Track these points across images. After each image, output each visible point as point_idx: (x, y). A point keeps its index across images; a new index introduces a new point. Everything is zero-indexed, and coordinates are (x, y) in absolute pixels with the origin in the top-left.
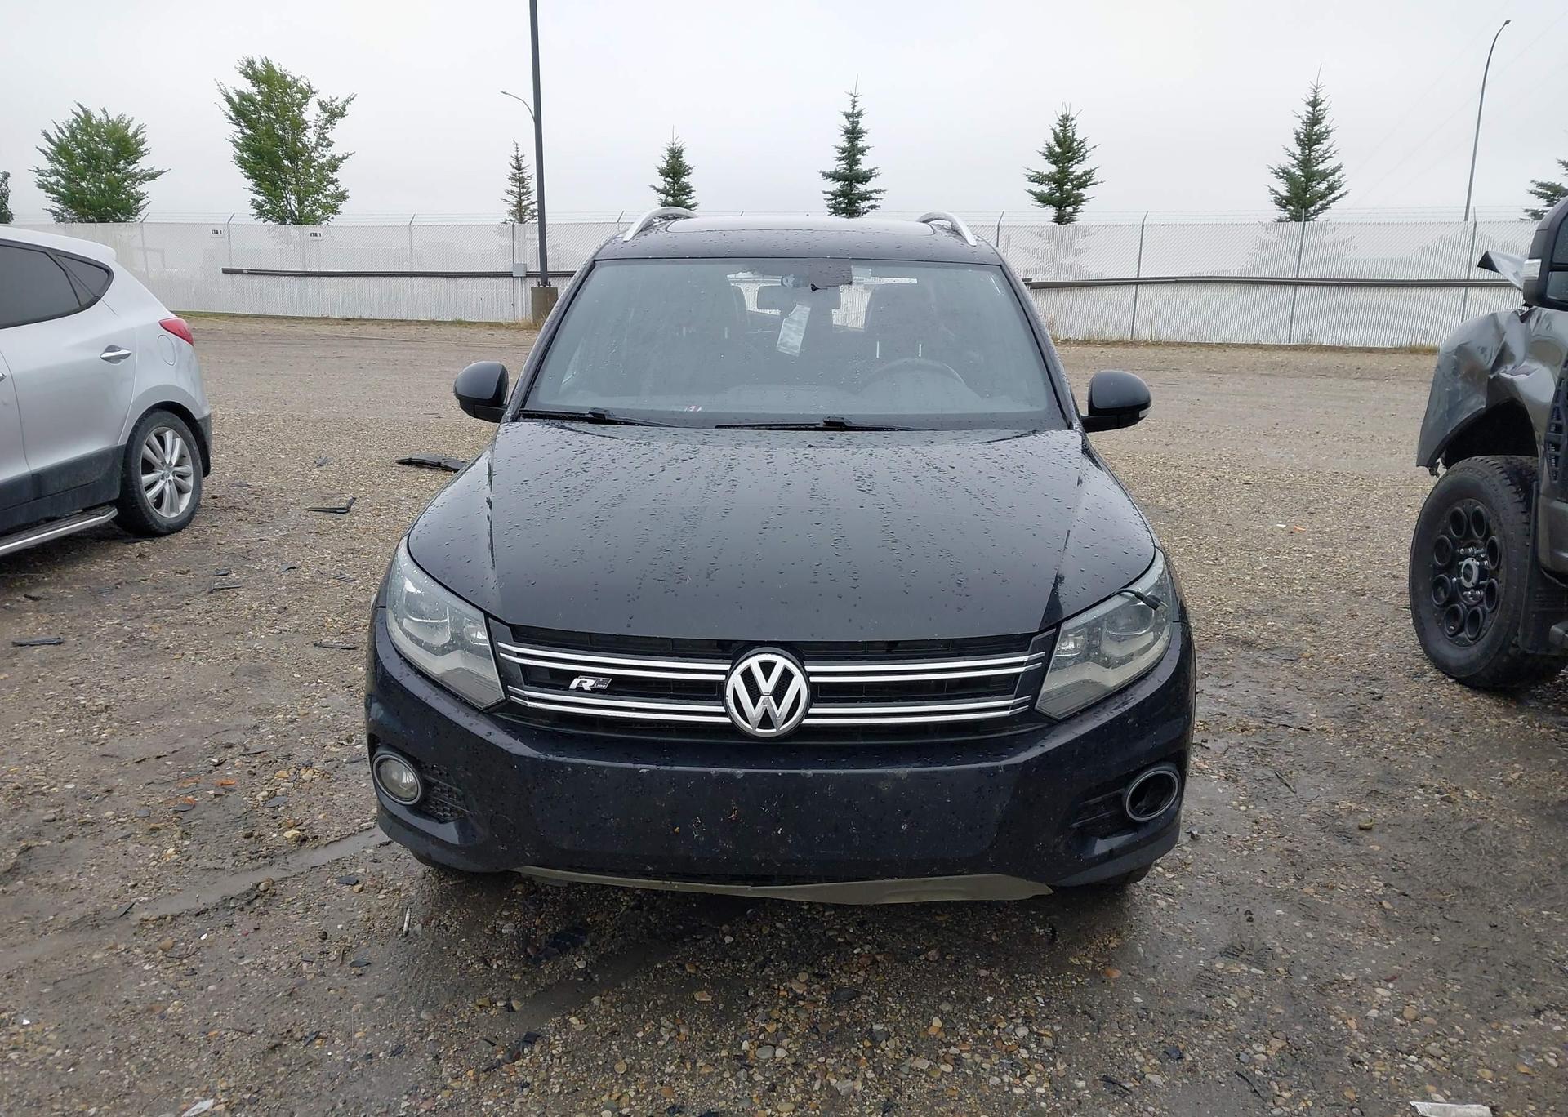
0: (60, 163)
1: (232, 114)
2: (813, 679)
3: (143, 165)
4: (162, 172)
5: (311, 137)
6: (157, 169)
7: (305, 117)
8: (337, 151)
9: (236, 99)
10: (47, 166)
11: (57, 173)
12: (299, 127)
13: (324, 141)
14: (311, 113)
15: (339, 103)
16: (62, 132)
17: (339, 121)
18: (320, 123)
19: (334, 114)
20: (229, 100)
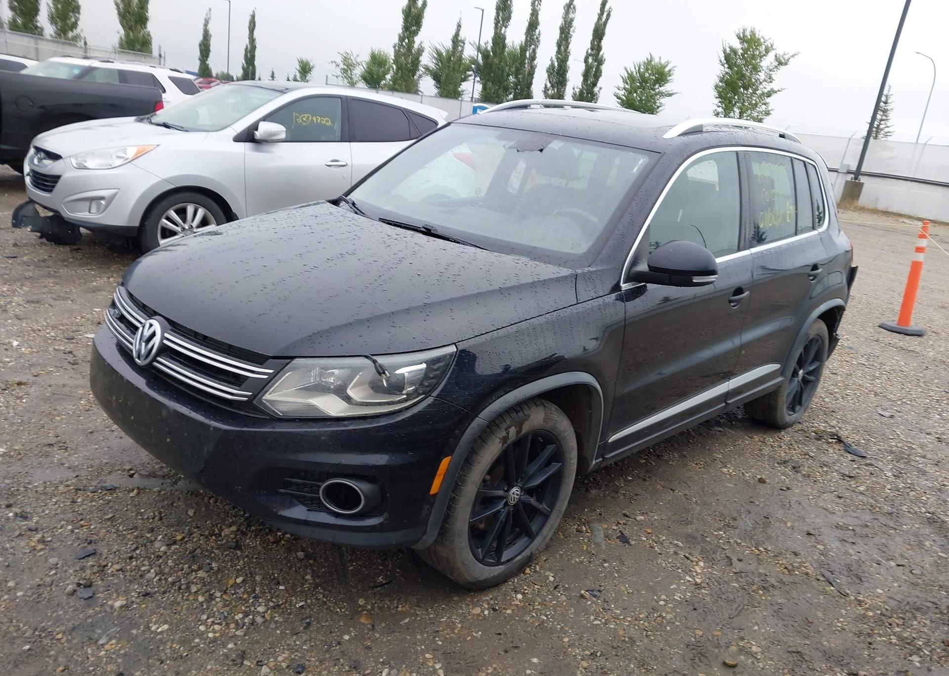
0: (627, 83)
1: (723, 59)
2: (165, 342)
3: (667, 88)
4: (676, 93)
5: (762, 76)
6: (674, 92)
7: (762, 64)
8: (774, 86)
9: (728, 51)
10: (622, 85)
11: (625, 88)
12: (756, 69)
13: (770, 79)
14: (767, 62)
15: (786, 57)
16: (635, 68)
17: (783, 68)
18: (770, 68)
19: (781, 62)
20: (725, 52)
